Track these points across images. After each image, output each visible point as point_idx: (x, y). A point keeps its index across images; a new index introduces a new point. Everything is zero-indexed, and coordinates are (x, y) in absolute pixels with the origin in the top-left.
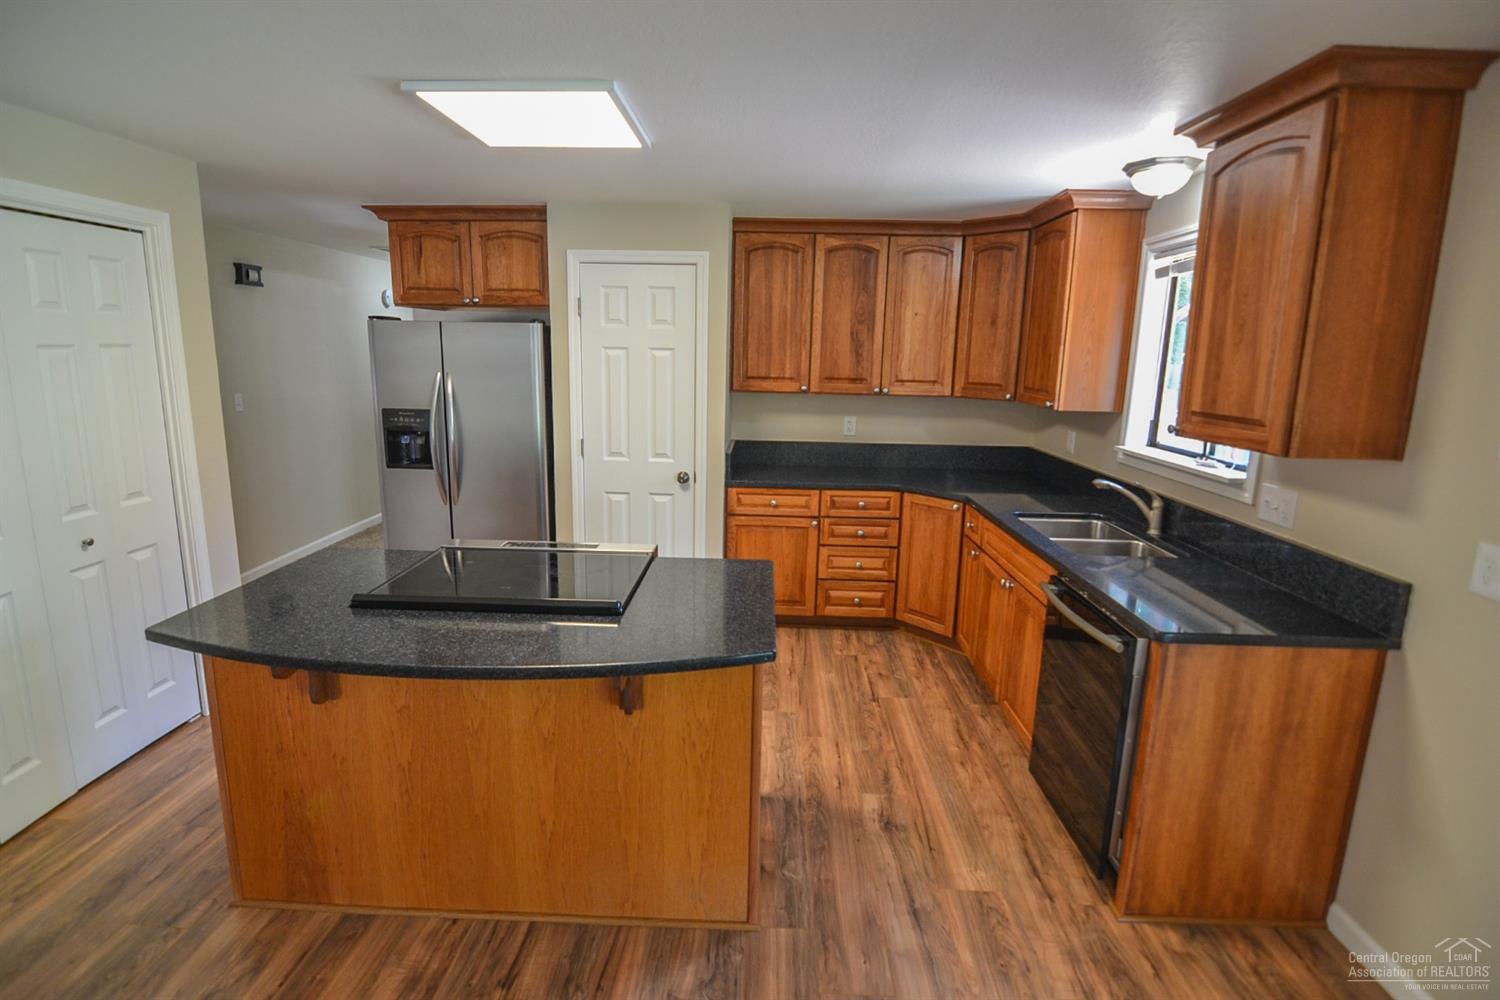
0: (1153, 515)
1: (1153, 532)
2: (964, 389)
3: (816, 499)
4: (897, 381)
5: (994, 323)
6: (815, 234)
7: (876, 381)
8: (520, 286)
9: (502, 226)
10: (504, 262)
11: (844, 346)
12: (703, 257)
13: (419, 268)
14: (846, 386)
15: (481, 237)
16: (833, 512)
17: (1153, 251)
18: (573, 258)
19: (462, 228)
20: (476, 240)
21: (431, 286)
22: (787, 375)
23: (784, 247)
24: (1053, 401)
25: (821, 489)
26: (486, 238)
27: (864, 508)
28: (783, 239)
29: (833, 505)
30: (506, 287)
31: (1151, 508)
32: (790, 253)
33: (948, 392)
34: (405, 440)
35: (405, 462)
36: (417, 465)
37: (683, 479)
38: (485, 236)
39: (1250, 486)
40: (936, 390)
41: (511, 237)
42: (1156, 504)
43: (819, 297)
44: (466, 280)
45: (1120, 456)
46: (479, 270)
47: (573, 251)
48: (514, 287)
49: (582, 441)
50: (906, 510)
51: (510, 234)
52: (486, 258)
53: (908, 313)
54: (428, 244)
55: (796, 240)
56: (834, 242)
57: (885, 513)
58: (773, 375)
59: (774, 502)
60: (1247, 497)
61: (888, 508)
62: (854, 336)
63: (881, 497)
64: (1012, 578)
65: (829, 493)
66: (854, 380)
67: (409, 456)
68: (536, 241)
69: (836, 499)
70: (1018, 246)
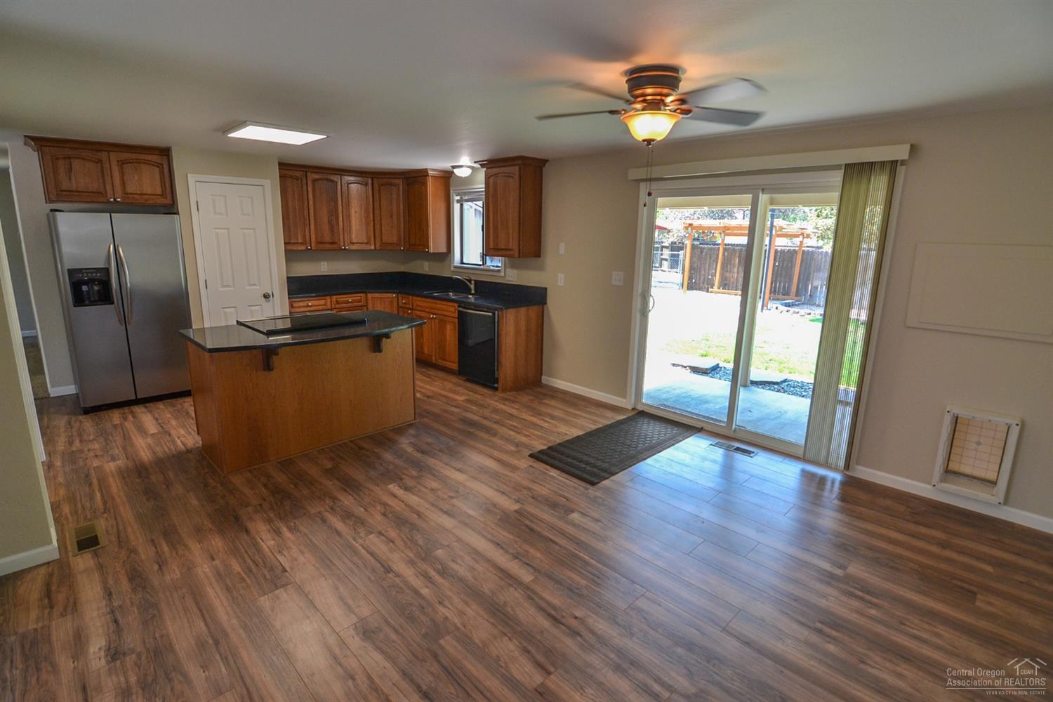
0: (472, 286)
1: (473, 292)
2: (381, 246)
3: (329, 300)
4: (351, 243)
5: (391, 216)
6: (306, 172)
7: (342, 244)
8: (149, 192)
9: (134, 156)
10: (136, 177)
11: (326, 227)
12: (267, 183)
13: (70, 179)
14: (328, 246)
15: (118, 161)
16: (338, 306)
17: (455, 193)
18: (192, 178)
19: (104, 155)
20: (114, 164)
21: (80, 189)
22: (300, 241)
23: (291, 177)
24: (428, 248)
25: (331, 295)
26: (122, 163)
27: (351, 302)
28: (291, 173)
29: (337, 303)
30: (139, 192)
31: (471, 284)
32: (295, 180)
33: (373, 248)
34: (85, 288)
35: (87, 302)
36: (96, 303)
37: (266, 296)
38: (121, 161)
39: (503, 271)
40: (368, 247)
41: (139, 163)
42: (473, 282)
43: (311, 203)
44: (109, 188)
45: (452, 268)
46: (117, 181)
47: (192, 175)
48: (144, 192)
49: (206, 281)
50: (370, 302)
51: (139, 162)
52: (122, 174)
53: (353, 212)
54: (76, 164)
55: (298, 174)
56: (316, 176)
57: (360, 304)
58: (292, 242)
59: (310, 304)
60: (502, 274)
61: (361, 302)
62: (330, 222)
63: (357, 297)
64: (434, 314)
65: (335, 297)
66: (332, 243)
67: (89, 298)
68: (158, 167)
69: (338, 300)
70: (398, 185)
